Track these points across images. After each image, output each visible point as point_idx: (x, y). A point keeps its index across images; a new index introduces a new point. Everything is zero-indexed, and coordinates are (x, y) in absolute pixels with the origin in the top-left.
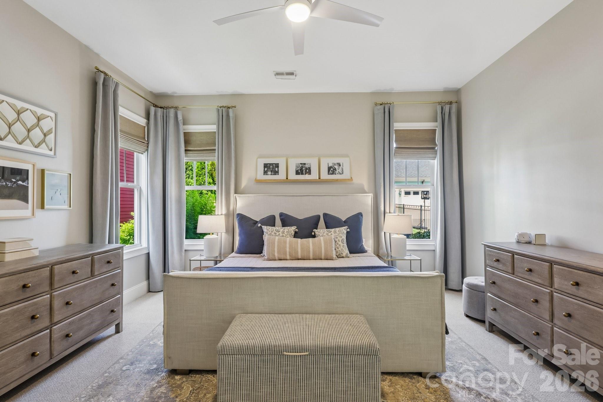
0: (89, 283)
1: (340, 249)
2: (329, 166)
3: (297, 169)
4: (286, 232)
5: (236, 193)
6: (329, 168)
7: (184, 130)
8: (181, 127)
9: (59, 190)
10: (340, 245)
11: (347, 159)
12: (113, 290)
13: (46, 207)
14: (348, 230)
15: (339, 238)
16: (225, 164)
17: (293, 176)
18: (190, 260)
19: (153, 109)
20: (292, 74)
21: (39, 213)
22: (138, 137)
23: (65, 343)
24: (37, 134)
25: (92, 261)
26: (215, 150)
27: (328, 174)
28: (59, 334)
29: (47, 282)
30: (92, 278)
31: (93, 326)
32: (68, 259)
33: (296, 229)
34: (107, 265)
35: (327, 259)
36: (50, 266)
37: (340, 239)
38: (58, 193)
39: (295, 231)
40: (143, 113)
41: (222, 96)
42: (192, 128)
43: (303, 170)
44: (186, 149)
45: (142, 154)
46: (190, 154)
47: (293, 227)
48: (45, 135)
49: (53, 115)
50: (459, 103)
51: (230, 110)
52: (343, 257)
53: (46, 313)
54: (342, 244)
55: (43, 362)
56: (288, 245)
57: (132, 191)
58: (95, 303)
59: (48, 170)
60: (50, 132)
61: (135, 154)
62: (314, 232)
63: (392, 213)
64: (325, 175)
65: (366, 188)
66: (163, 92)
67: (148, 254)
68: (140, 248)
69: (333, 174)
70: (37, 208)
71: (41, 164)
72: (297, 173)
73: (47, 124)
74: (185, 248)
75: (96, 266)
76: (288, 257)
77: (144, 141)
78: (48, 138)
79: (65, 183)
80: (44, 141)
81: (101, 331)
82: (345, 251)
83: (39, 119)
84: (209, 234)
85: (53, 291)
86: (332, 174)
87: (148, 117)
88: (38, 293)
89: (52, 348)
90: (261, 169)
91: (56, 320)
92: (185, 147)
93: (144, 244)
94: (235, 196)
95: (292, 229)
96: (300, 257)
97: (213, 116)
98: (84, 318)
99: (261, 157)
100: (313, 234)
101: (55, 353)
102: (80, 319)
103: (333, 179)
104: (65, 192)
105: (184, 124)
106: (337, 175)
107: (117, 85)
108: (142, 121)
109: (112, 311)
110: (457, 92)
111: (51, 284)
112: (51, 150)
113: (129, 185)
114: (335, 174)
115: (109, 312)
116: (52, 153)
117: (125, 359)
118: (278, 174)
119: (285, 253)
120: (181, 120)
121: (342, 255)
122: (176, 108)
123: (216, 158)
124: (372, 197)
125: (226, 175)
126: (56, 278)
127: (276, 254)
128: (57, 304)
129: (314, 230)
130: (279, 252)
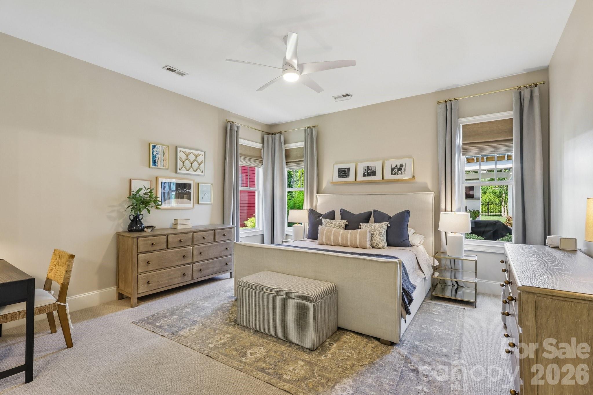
0: (213, 245)
1: (376, 241)
2: (393, 167)
3: (364, 172)
4: (337, 224)
5: (318, 193)
6: (392, 170)
7: (285, 148)
8: (283, 146)
9: (206, 194)
10: (377, 237)
11: (411, 160)
12: (227, 253)
13: (200, 203)
14: (389, 225)
15: (377, 231)
16: (309, 172)
17: (360, 178)
18: (282, 241)
19: (266, 136)
20: (348, 95)
21: (196, 206)
22: (257, 157)
23: (200, 274)
24: (195, 165)
25: (215, 233)
26: (303, 161)
27: (391, 175)
28: (196, 268)
29: (191, 240)
30: (214, 242)
31: (215, 269)
32: (201, 230)
33: (346, 222)
34: (223, 237)
35: (362, 248)
36: (192, 233)
37: (378, 233)
38: (206, 195)
39: (346, 224)
40: (260, 141)
41: (309, 119)
42: (292, 146)
43: (369, 172)
44: (287, 161)
45: (260, 167)
46: (290, 165)
47: (343, 221)
48: (199, 165)
49: (203, 153)
50: (546, 84)
51: (313, 129)
52: (379, 248)
53: (190, 256)
54: (379, 237)
55: (188, 280)
56: (332, 234)
57: (254, 192)
58: (216, 257)
59: (200, 183)
60: (202, 162)
61: (256, 168)
62: (360, 225)
63: (448, 211)
64: (388, 176)
65: (430, 186)
66: (272, 124)
67: (263, 234)
68: (259, 230)
69: (396, 175)
70: (195, 203)
71: (198, 180)
72: (364, 175)
73: (200, 159)
74: (286, 233)
75: (216, 236)
76: (333, 244)
77: (261, 159)
78: (200, 166)
79: (209, 189)
80: (199, 168)
81: (220, 273)
82: (381, 243)
83: (196, 157)
84: (296, 223)
85: (194, 246)
86: (394, 175)
87: (263, 143)
88: (187, 245)
89: (193, 274)
90: (336, 173)
91: (195, 260)
92: (286, 160)
93: (261, 229)
94: (317, 195)
95: (342, 222)
96: (341, 244)
97: (302, 136)
98: (210, 263)
99: (337, 163)
100: (359, 227)
101: (195, 278)
102: (208, 264)
103: (395, 180)
104: (209, 195)
105: (285, 144)
106: (399, 175)
107: (238, 127)
108: (259, 146)
109: (226, 264)
110: (545, 71)
111: (193, 242)
112: (202, 172)
113: (252, 189)
114: (398, 174)
115: (224, 264)
116: (203, 174)
117: (224, 289)
118: (349, 177)
119: (330, 240)
120: (283, 141)
121: (378, 246)
122: (281, 133)
123: (304, 167)
124: (433, 195)
125: (310, 179)
126: (195, 239)
127: (324, 240)
128: (195, 252)
129: (361, 224)
130: (326, 238)
